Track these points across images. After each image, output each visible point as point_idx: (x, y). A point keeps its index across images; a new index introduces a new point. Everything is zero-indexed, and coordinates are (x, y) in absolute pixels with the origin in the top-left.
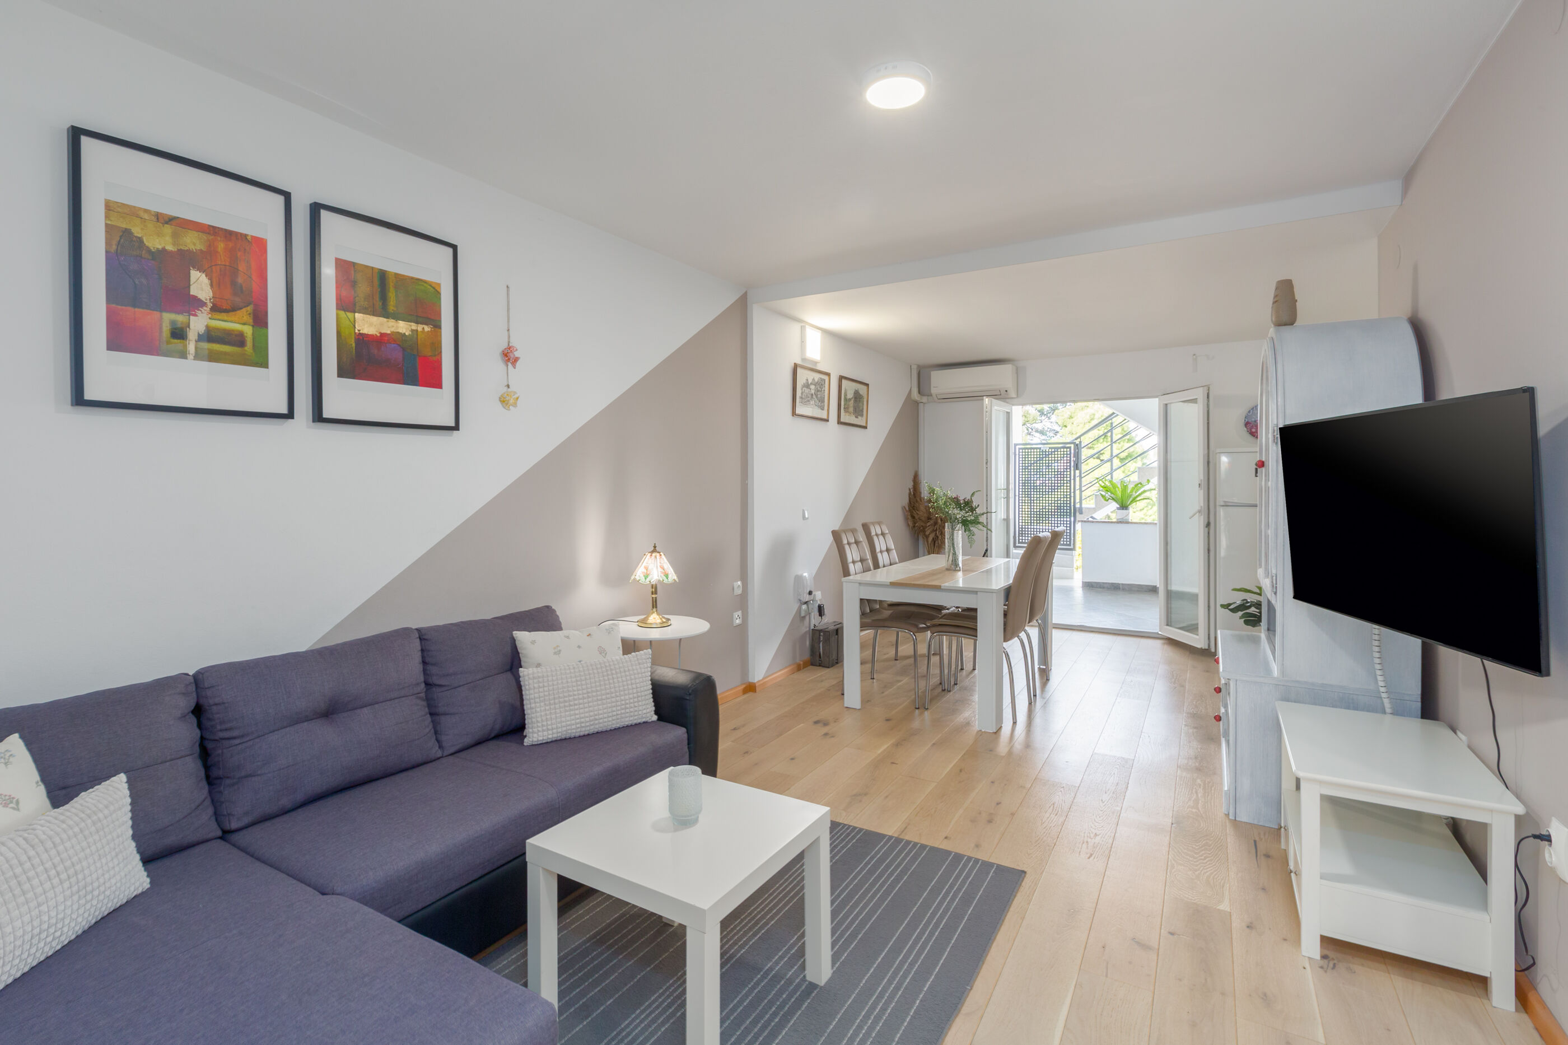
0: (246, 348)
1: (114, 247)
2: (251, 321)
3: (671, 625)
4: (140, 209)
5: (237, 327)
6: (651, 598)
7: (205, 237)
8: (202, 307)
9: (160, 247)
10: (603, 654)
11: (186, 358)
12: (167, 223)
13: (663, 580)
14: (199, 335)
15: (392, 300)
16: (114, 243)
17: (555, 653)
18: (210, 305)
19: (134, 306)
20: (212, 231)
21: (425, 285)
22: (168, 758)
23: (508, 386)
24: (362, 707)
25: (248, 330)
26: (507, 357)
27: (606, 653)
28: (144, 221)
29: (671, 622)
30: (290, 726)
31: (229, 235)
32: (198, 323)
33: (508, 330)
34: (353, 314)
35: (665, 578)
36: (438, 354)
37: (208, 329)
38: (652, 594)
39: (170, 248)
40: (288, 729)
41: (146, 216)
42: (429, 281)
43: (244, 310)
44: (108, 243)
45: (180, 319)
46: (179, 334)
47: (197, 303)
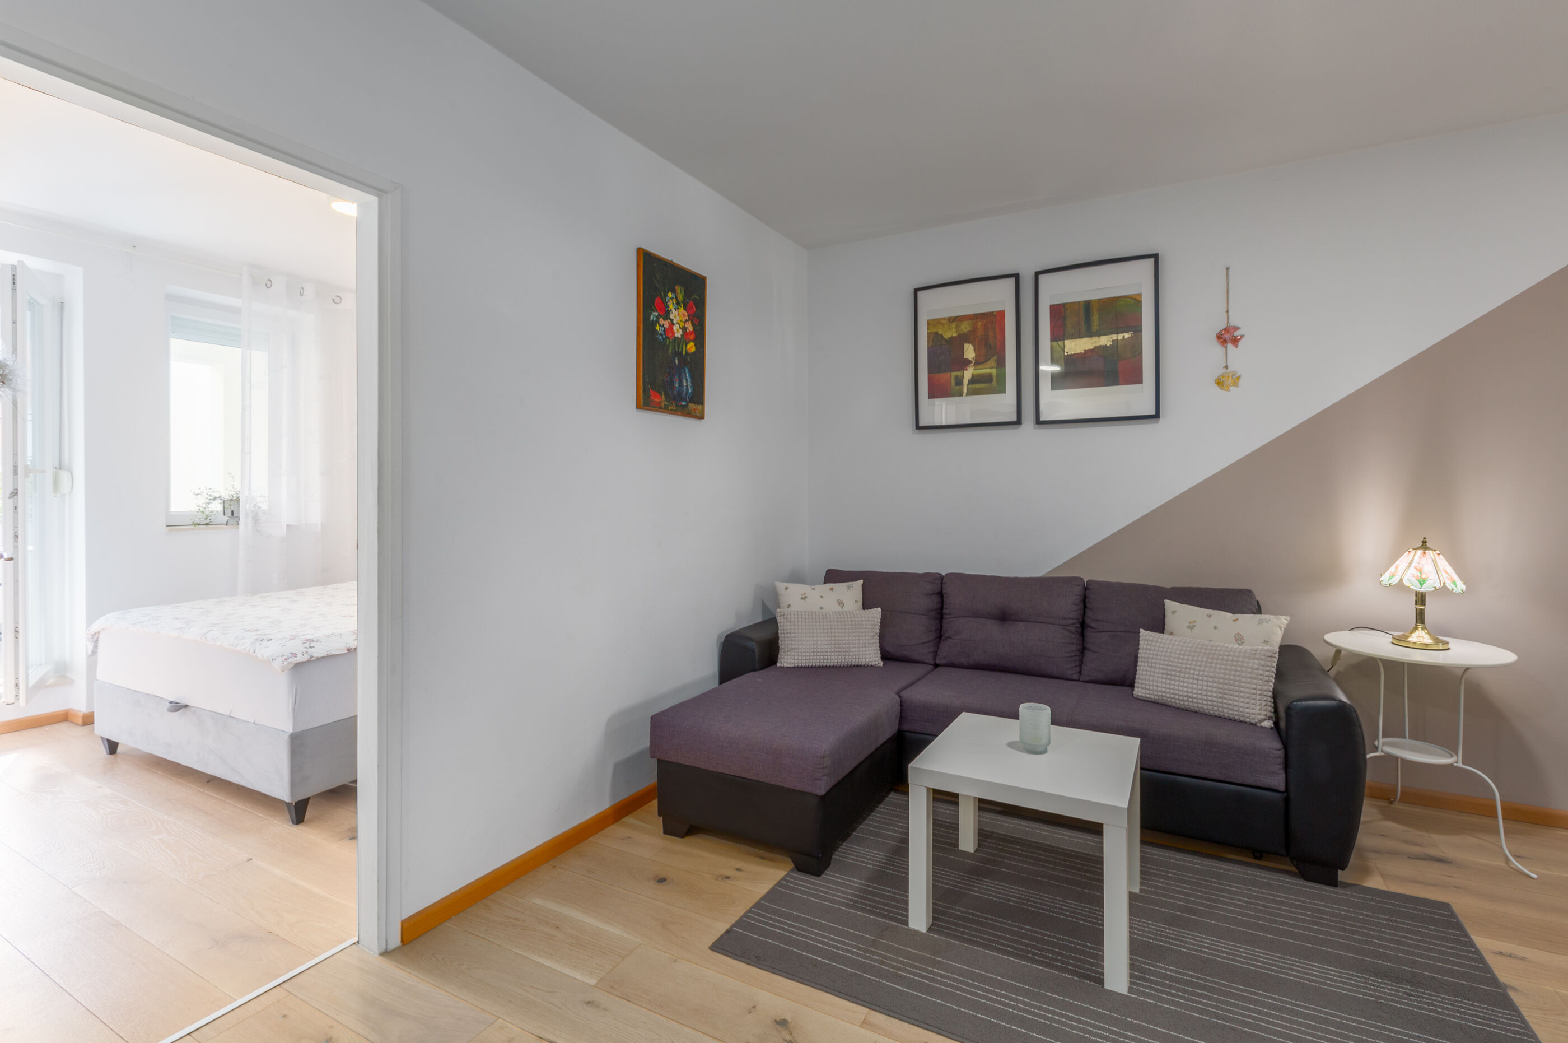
0: (993, 383)
1: (931, 344)
2: (995, 365)
3: (1449, 649)
4: (941, 319)
5: (988, 371)
6: (1415, 609)
7: (971, 322)
8: (970, 364)
9: (950, 336)
10: (1239, 642)
11: (962, 396)
12: (953, 321)
13: (1453, 589)
14: (969, 381)
15: (1095, 321)
16: (931, 341)
17: (1189, 627)
18: (974, 362)
19: (939, 373)
20: (975, 317)
21: (1126, 299)
22: (912, 612)
23: (1226, 367)
24: (1021, 621)
25: (994, 371)
26: (1222, 338)
27: (1243, 642)
28: (943, 324)
29: (1450, 646)
30: (974, 617)
31: (984, 315)
32: (968, 374)
33: (1227, 311)
34: (1063, 342)
35: (1454, 587)
36: (1139, 354)
37: (973, 376)
38: (1416, 604)
39: (955, 335)
40: (972, 619)
41: (944, 322)
42: (1130, 295)
43: (992, 359)
44: (928, 343)
45: (959, 373)
46: (959, 382)
47: (968, 362)
